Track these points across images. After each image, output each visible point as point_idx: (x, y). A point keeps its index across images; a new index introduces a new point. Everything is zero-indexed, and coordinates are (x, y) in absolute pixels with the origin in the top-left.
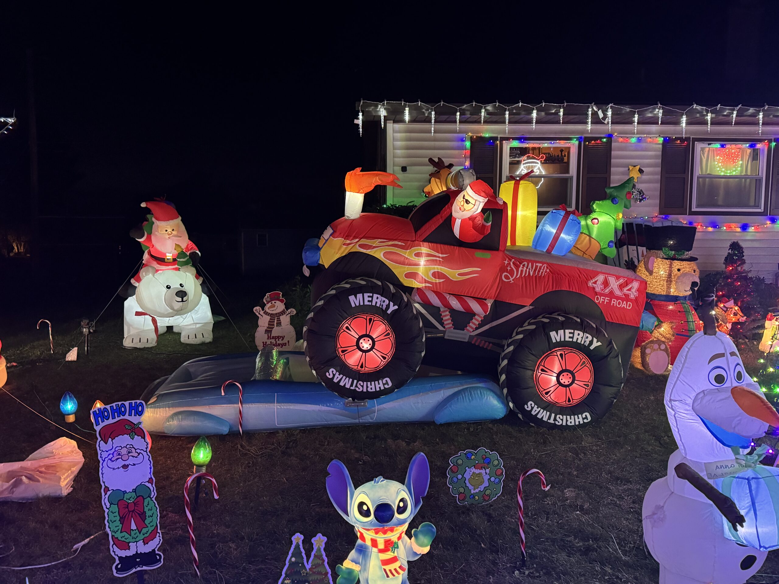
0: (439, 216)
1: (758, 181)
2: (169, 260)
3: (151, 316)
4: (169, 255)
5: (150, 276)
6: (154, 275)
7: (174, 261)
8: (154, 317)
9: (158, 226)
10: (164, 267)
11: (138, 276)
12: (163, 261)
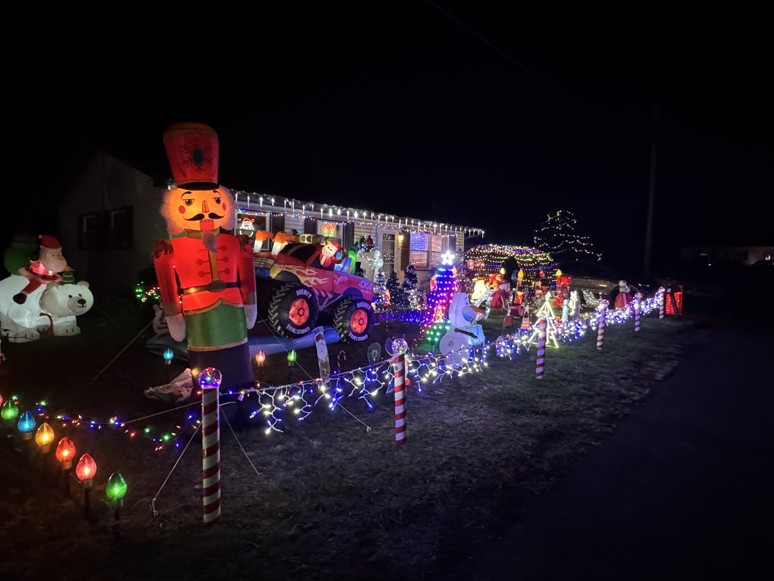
0: (313, 256)
1: (340, 240)
2: (50, 276)
3: (50, 317)
4: (51, 273)
5: (55, 288)
6: (57, 288)
7: (54, 277)
8: (52, 317)
9: (47, 252)
10: (48, 282)
11: (30, 288)
12: (45, 277)
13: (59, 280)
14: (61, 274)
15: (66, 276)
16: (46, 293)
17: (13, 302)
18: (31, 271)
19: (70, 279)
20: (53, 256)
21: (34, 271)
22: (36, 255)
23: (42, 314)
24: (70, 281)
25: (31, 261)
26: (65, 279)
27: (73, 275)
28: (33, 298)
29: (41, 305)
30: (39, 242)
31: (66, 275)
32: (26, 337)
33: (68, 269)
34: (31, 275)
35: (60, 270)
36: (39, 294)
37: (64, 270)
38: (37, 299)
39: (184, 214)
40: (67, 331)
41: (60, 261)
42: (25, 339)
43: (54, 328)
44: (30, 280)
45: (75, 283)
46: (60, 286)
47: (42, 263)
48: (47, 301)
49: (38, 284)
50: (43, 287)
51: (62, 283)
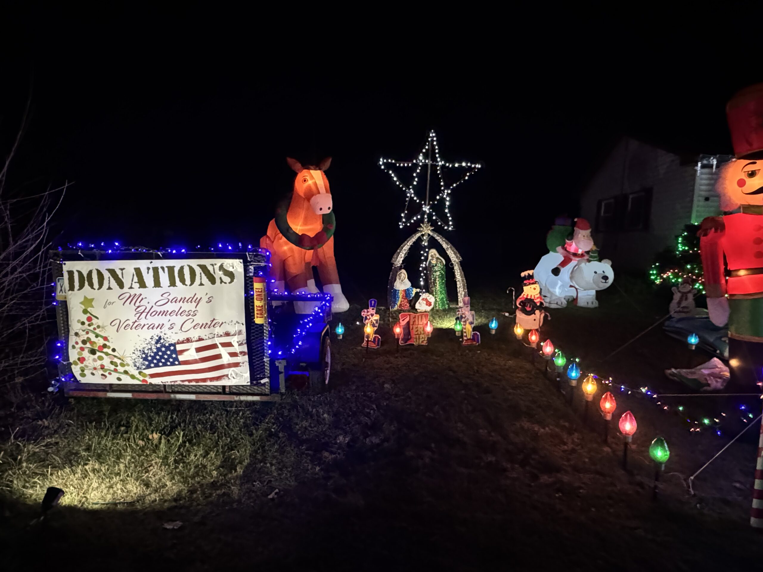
2: (579, 254)
3: (577, 289)
4: (580, 252)
5: (583, 265)
6: (586, 264)
7: (582, 255)
8: (578, 290)
9: (579, 233)
10: (578, 259)
11: (564, 263)
12: (575, 255)
13: (587, 257)
14: (587, 253)
15: (592, 255)
16: (575, 268)
17: (551, 274)
18: (565, 249)
19: (595, 257)
20: (584, 236)
21: (567, 249)
22: (571, 236)
23: (571, 286)
24: (595, 259)
25: (567, 241)
26: (591, 257)
27: (598, 254)
28: (566, 271)
29: (571, 278)
30: (574, 224)
31: (592, 253)
32: (557, 304)
33: (595, 248)
34: (565, 252)
35: (587, 250)
36: (570, 268)
37: (591, 249)
38: (568, 272)
39: (743, 188)
40: (588, 303)
41: (589, 241)
42: (556, 305)
43: (579, 300)
44: (564, 257)
45: (600, 261)
46: (587, 263)
47: (575, 242)
48: (576, 275)
49: (570, 260)
50: (574, 263)
51: (589, 261)
